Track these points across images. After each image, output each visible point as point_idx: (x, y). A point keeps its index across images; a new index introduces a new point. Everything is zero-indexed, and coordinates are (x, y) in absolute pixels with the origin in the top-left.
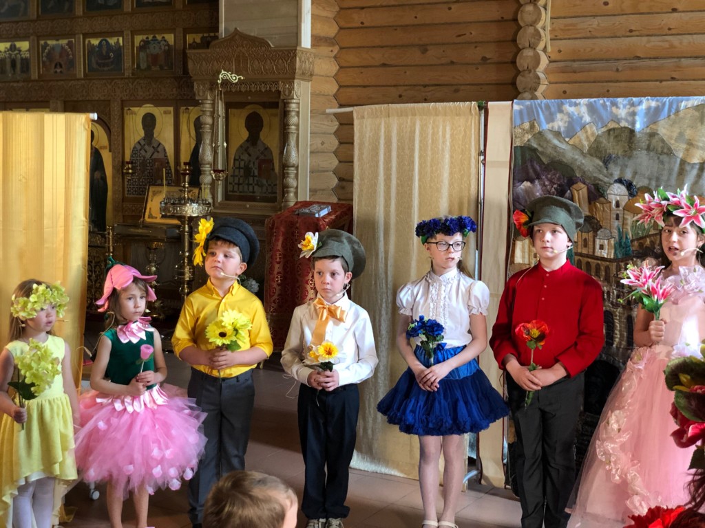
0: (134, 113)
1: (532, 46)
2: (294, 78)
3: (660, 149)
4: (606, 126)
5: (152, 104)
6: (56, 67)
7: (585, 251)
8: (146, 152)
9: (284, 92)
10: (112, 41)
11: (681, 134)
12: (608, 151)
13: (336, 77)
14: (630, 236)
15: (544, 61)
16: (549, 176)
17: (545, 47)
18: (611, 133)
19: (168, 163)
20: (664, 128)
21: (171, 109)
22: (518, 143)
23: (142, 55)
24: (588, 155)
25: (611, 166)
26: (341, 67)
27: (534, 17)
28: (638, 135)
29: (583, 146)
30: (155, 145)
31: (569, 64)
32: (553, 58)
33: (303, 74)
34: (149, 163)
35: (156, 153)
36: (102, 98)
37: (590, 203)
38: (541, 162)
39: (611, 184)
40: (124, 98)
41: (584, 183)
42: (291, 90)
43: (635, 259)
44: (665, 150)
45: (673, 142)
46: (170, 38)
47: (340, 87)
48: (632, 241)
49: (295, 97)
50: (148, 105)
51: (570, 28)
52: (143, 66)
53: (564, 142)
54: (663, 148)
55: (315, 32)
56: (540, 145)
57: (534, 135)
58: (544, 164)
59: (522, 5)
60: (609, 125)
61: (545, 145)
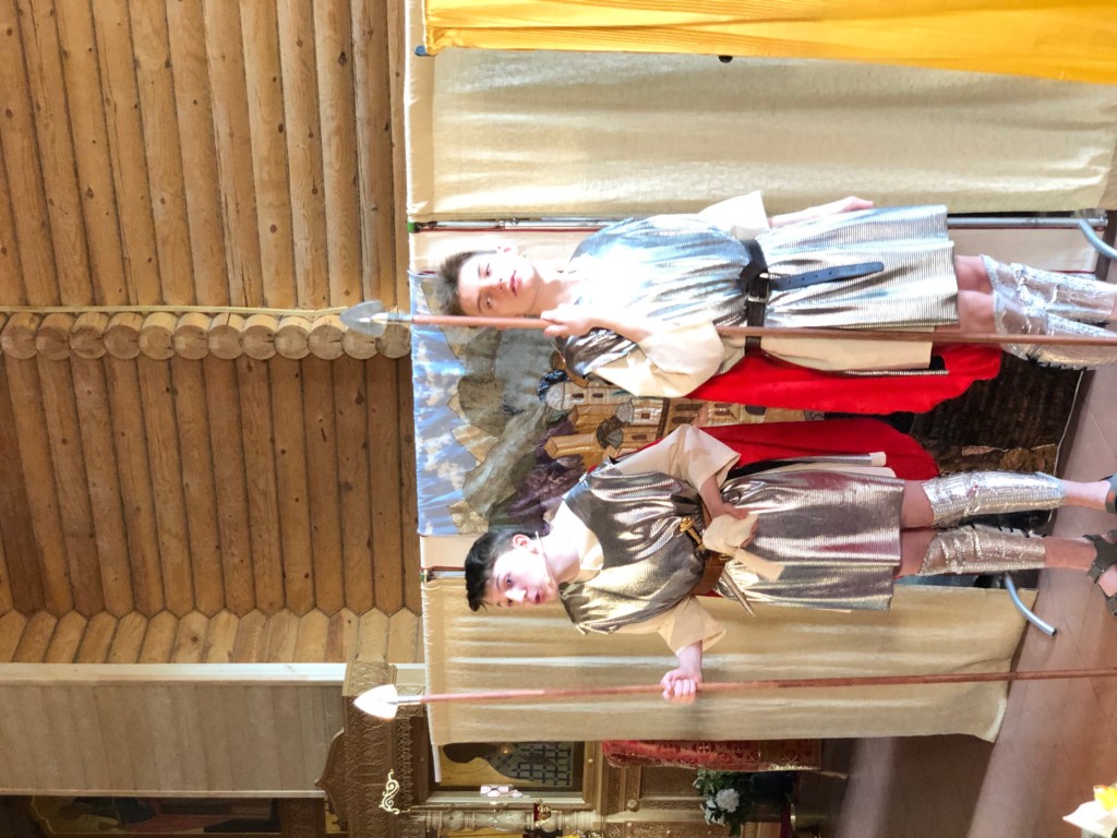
1: (340, 337)
3: (492, 342)
4: (456, 412)
12: (496, 410)
16: (535, 487)
18: (467, 405)
20: (459, 336)
24: (503, 436)
25: (518, 405)
28: (471, 372)
29: (487, 443)
37: (577, 433)
39: (547, 405)
41: (546, 441)
44: (494, 334)
47: (404, 606)
53: (482, 468)
54: (490, 338)
55: (321, 653)
56: (486, 501)
57: (471, 507)
58: (516, 494)
59: (277, 353)
60: (455, 409)
61: (485, 495)
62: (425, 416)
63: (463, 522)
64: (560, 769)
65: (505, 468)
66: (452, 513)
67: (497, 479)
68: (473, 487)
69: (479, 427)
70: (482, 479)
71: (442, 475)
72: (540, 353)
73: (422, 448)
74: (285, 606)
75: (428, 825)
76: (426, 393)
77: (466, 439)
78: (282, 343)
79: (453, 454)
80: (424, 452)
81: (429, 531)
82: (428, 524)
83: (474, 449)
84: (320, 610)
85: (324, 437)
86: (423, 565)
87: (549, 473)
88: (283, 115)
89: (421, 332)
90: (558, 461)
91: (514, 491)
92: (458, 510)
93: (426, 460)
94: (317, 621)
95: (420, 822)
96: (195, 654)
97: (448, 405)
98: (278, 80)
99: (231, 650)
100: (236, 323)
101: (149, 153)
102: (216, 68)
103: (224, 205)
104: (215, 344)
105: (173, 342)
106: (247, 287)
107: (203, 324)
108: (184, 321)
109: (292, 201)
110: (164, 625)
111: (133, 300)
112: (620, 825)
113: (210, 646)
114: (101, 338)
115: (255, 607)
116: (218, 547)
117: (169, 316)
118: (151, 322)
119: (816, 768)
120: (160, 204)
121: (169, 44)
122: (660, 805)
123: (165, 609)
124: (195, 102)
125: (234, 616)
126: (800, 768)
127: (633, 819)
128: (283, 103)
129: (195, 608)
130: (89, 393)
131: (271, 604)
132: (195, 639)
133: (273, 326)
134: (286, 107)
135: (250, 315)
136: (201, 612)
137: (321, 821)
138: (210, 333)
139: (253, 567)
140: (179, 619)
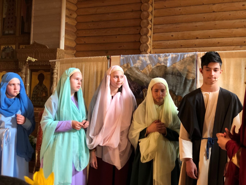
1: (146, 51)
3: (177, 74)
4: (156, 65)
11: (185, 68)
16: (134, 86)
17: (150, 51)
18: (158, 67)
24: (149, 77)
27: (146, 40)
28: (168, 68)
29: (147, 73)
42: (55, 64)
44: (179, 74)
45: (182, 71)
51: (159, 45)
53: (140, 72)
55: (66, 45)
56: (130, 73)
57: (128, 69)
58: (132, 81)
59: (142, 36)
60: (157, 64)
61: (132, 73)
62: (155, 57)
63: (124, 67)
64: (35, 102)
65: (140, 78)
66: (127, 64)
67: (136, 76)
68: (134, 69)
69: (152, 71)
70: (137, 72)
71: (138, 61)
72: (173, 87)
73: (146, 56)
74: (77, 37)
75: (22, 69)
76: (162, 57)
77: (148, 67)
78: (144, 37)
79: (144, 64)
80: (144, 56)
81: (122, 58)
82: (124, 58)
83: (145, 70)
84: (76, 45)
86: (112, 56)
87: (138, 89)
88: (200, 39)
89: (180, 55)
90: (141, 92)
91: (133, 80)
92: (128, 65)
93: (142, 57)
94: (73, 45)
95: (23, 67)
96: (67, 14)
97: (158, 62)
98: (209, 37)
99: (68, 23)
100: (149, 26)
101: (192, 7)
102: (212, 23)
103: (178, 24)
104: (145, 21)
105: (145, 11)
106: (158, 29)
107: (150, 18)
108: (150, 14)
109: (179, 40)
110: (74, 8)
111: (156, 2)
113: (69, 18)
115: (77, 30)
116: (93, 21)
117: (151, 10)
118: (151, 6)
119: (36, 165)
120: (179, 9)
121: (218, 12)
123: (78, 8)
124: (204, 18)
125: (75, 24)
126: (36, 161)
128: (204, 39)
129: (78, 16)
131: (78, 33)
133: (149, 35)
134: (202, 39)
135: (151, 30)
136: (77, 17)
137: (23, 44)
138: (147, 20)
139: (87, 29)
140: (75, 11)
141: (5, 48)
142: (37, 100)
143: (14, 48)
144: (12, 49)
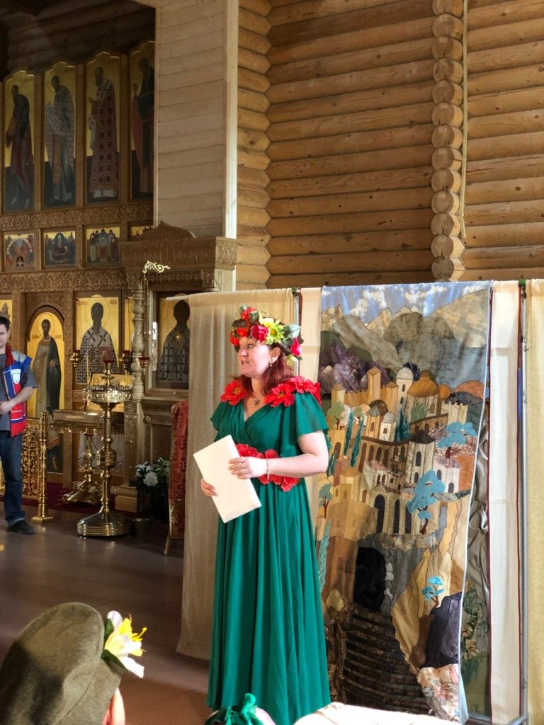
0: (85, 303)
1: (446, 233)
2: (214, 267)
3: (443, 333)
4: (400, 311)
5: (99, 294)
6: (18, 260)
7: (371, 435)
8: (94, 340)
9: (205, 280)
10: (67, 235)
11: (463, 319)
12: (400, 336)
13: (267, 265)
14: (409, 420)
15: (459, 247)
16: (350, 361)
17: (460, 233)
18: (404, 317)
19: (113, 351)
20: (448, 313)
21: (117, 299)
22: (324, 329)
23: (93, 248)
24: (383, 340)
25: (402, 350)
26: (273, 256)
27: (447, 205)
28: (425, 320)
29: (379, 331)
30: (102, 334)
31: (484, 249)
32: (469, 244)
33: (224, 263)
34: (97, 351)
35: (103, 342)
36: (57, 290)
37: (382, 387)
38: (343, 348)
39: (401, 368)
40: (76, 289)
41: (379, 368)
42: (212, 278)
43: (410, 442)
44: (447, 335)
45: (454, 326)
46: (117, 231)
47: (272, 275)
48: (411, 424)
49: (215, 286)
50: (96, 296)
51: (484, 214)
52: (93, 258)
53: (363, 327)
54: (445, 331)
55: (242, 223)
56: (342, 330)
57: (339, 319)
58: (345, 348)
59: (435, 193)
60: (402, 310)
61: (347, 329)
62: (398, 291)
64: (170, 374)
66: (335, 308)
67: (356, 336)
68: (351, 322)
69: (390, 326)
70: (356, 327)
71: (360, 301)
73: (378, 290)
74: (272, 199)
75: (136, 291)
77: (383, 318)
79: (374, 310)
81: (325, 293)
83: (376, 322)
84: (270, 221)
85: (380, 224)
89: (453, 288)
90: (365, 376)
93: (370, 292)
94: (263, 220)
95: (138, 286)
96: (243, 143)
97: (405, 306)
99: (244, 166)
100: (456, 165)
103: (534, 156)
104: (442, 152)
105: (443, 125)
106: (480, 172)
107: (456, 144)
108: (457, 131)
109: (536, 201)
110: (261, 123)
111: (471, 98)
112: (135, 411)
113: (247, 153)
114: (446, 79)
115: (272, 181)
116: (310, 156)
117: (460, 122)
118: (457, 110)
119: (171, 535)
120: (534, 115)
122: (148, 436)
123: (272, 123)
125: (265, 167)
127: (139, 419)
129: (272, 142)
130: (411, 72)
131: (274, 190)
132: (252, 143)
133: (454, 189)
135: (461, 174)
136: (269, 146)
137: (139, 224)
138: (449, 148)
139: (297, 178)
140: (265, 133)
141: (96, 236)
142: (175, 369)
143: (118, 235)
144: (112, 236)
